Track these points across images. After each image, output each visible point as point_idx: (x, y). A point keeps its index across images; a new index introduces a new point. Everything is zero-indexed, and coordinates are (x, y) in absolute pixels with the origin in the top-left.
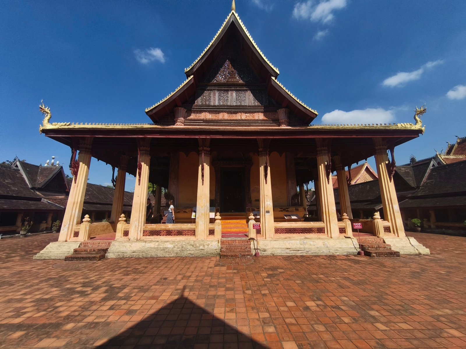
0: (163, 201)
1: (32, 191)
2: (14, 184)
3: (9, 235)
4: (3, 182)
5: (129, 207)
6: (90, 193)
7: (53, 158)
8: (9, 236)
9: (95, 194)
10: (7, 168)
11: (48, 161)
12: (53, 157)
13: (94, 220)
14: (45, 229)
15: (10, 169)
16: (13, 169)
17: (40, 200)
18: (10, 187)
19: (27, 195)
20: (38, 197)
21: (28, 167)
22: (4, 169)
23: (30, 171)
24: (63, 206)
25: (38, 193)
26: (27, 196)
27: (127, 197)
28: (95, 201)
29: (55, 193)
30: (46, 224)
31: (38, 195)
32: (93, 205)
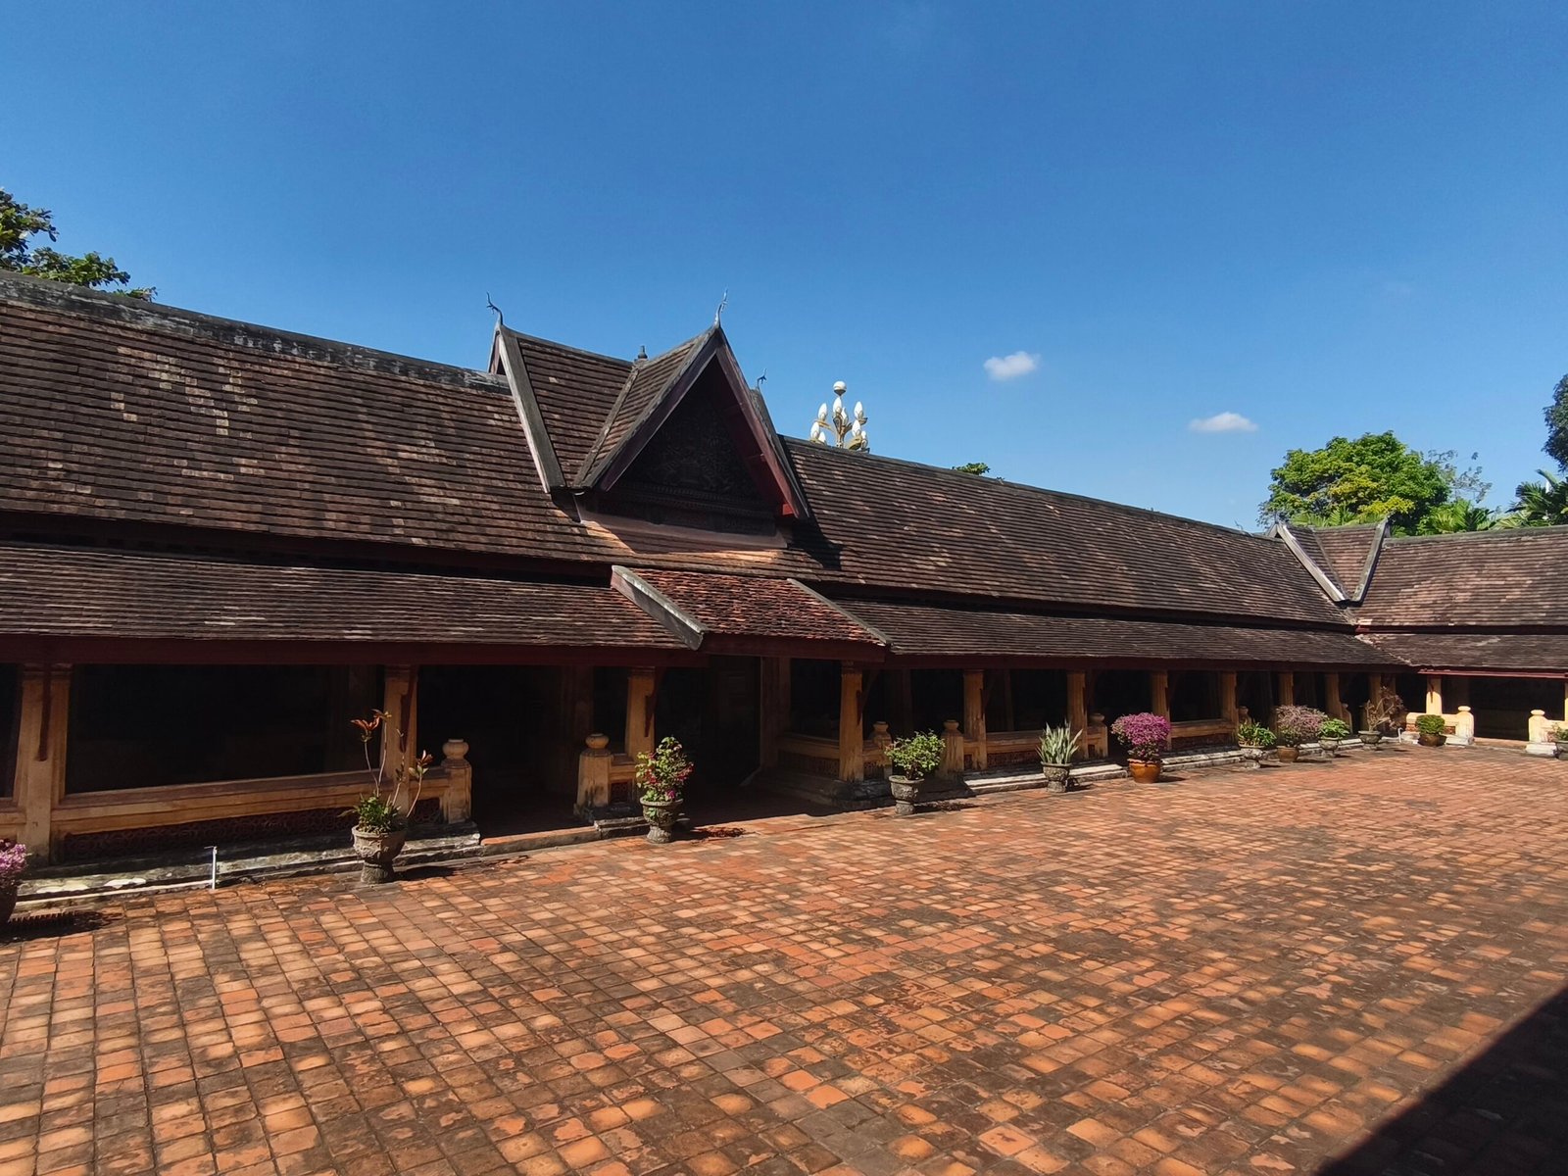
0: (1518, 585)
1: (559, 512)
2: (447, 475)
3: (302, 850)
4: (380, 461)
5: (1238, 631)
6: (957, 532)
7: (840, 392)
8: (306, 857)
9: (996, 541)
10: (435, 378)
11: (823, 409)
12: (839, 385)
13: (983, 729)
14: (603, 799)
15: (452, 381)
16: (472, 386)
17: (598, 574)
18: (416, 489)
19: (515, 541)
20: (585, 558)
21: (558, 366)
22: (422, 382)
23: (564, 390)
24: (695, 623)
25: (594, 527)
26: (512, 546)
27: (1219, 564)
28: (991, 586)
29: (719, 529)
30: (608, 759)
31: (591, 542)
32: (981, 615)
